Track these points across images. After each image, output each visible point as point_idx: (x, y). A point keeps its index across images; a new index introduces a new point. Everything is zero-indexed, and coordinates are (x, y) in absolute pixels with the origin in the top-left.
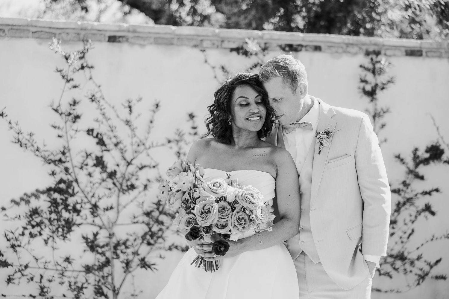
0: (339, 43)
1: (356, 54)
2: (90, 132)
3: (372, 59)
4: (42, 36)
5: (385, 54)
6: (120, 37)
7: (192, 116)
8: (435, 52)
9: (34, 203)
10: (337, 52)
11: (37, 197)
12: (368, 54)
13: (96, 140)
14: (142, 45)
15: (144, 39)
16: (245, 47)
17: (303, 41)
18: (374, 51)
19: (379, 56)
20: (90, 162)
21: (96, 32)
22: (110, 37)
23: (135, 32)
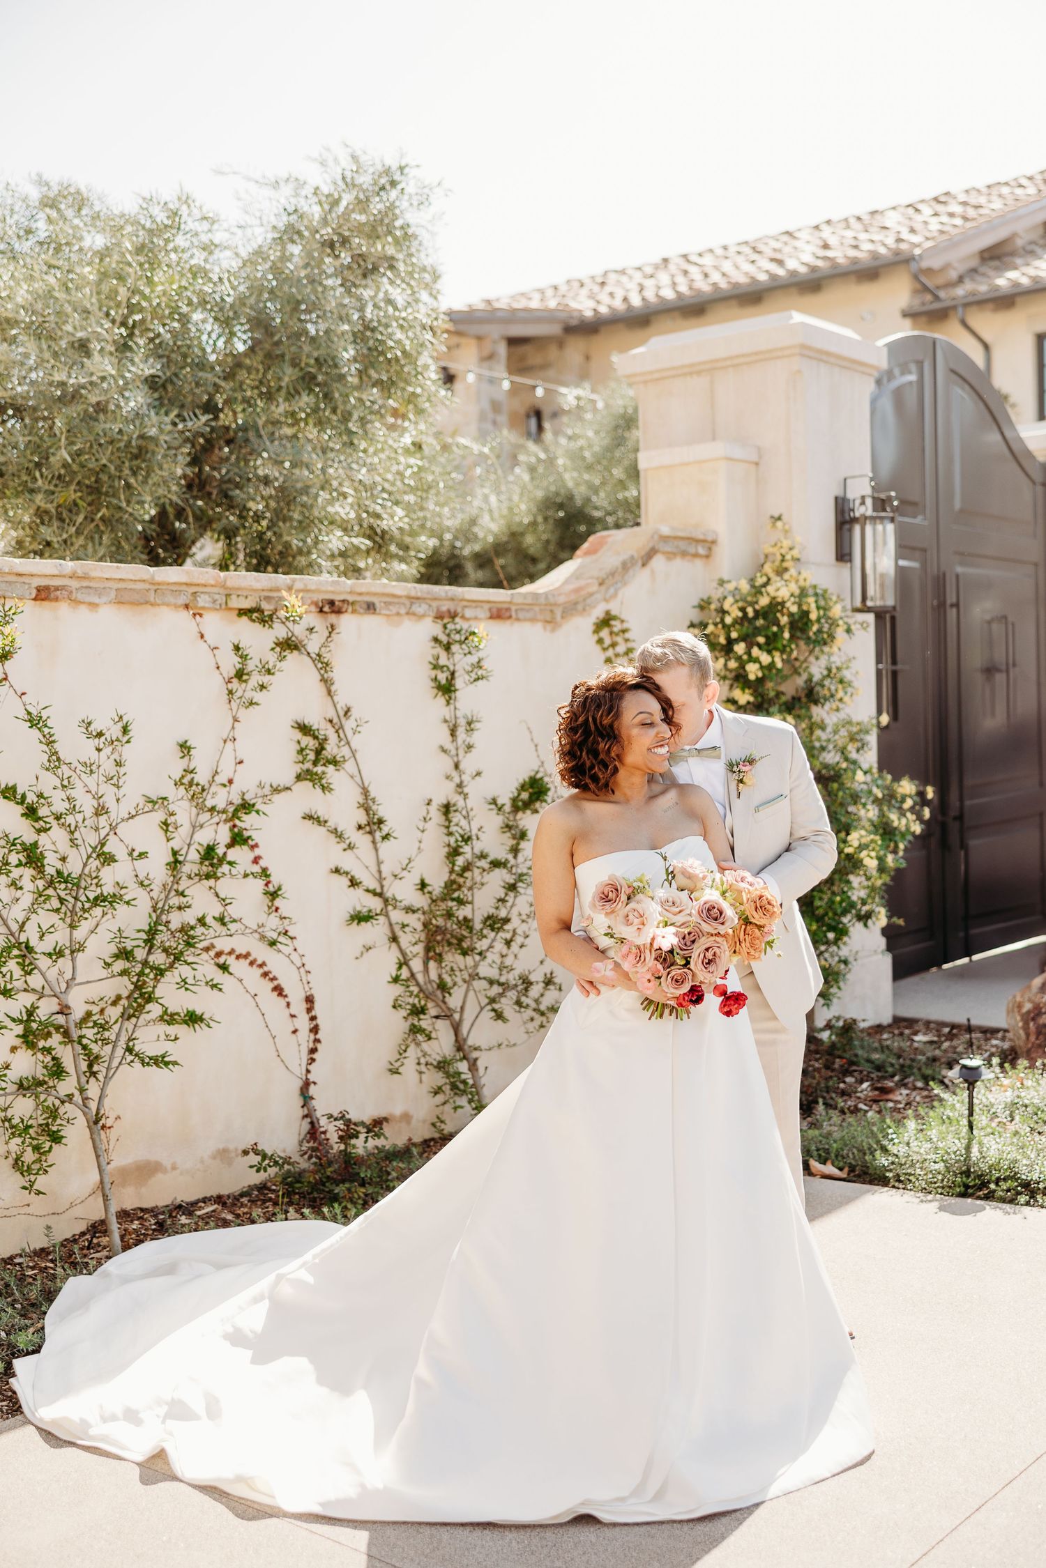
0: (400, 597)
1: (423, 616)
2: (8, 792)
3: (445, 627)
5: (463, 617)
6: (57, 589)
7: (185, 748)
8: (528, 611)
10: (398, 614)
12: (439, 617)
13: (20, 809)
14: (93, 606)
15: (99, 592)
16: (265, 606)
17: (351, 593)
18: (449, 611)
19: (457, 620)
20: (14, 859)
21: (14, 578)
22: (39, 590)
23: (85, 577)
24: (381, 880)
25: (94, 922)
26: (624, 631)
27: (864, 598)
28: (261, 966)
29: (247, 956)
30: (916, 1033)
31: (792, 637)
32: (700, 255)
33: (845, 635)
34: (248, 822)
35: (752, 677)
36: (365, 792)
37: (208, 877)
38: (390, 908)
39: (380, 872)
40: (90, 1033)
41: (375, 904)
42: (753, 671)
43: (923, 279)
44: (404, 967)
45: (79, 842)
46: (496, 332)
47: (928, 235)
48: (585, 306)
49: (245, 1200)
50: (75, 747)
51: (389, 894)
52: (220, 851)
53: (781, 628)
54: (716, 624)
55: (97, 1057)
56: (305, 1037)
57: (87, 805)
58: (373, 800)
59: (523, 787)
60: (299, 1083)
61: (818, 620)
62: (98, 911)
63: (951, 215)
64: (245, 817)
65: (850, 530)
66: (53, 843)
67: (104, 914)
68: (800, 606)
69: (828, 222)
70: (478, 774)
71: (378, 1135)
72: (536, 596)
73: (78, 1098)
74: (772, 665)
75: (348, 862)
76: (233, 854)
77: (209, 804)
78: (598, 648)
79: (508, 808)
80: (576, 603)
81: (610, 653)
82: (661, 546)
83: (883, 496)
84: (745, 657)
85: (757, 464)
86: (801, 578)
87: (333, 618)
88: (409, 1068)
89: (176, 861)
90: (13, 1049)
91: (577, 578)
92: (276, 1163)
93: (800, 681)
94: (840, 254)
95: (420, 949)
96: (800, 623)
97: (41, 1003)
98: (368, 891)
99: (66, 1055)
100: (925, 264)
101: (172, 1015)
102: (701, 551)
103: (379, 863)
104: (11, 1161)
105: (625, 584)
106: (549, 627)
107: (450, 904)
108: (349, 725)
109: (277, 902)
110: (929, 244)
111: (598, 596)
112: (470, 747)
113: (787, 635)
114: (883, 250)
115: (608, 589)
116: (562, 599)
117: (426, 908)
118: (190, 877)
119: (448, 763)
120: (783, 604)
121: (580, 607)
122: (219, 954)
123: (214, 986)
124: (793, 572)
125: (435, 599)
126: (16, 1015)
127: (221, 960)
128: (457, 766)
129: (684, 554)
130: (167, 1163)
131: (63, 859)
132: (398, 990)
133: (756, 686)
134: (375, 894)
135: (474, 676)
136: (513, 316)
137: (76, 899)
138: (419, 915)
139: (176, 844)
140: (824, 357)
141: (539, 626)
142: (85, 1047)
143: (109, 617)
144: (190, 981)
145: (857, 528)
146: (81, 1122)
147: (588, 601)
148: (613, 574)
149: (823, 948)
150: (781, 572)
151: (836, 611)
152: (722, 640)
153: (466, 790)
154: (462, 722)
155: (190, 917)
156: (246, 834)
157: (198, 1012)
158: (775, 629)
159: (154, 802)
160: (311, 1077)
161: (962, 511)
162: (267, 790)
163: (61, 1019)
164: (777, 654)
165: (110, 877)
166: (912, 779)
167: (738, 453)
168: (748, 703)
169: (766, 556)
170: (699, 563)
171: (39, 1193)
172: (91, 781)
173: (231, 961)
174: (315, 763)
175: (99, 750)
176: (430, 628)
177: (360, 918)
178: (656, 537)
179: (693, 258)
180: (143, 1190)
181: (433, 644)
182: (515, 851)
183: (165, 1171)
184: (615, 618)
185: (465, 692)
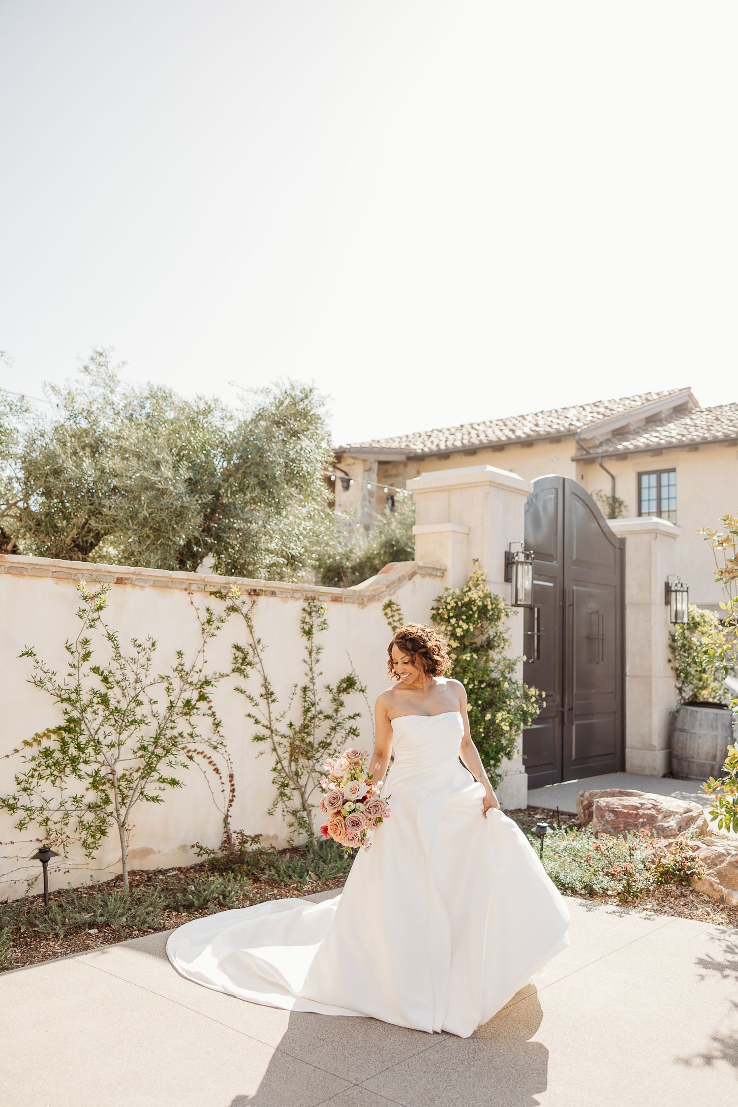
0: (288, 590)
1: (298, 599)
2: (96, 670)
3: (309, 604)
4: (61, 576)
5: (318, 600)
6: (126, 579)
7: (180, 654)
8: (351, 598)
9: (46, 743)
10: (286, 597)
11: (49, 737)
12: (307, 599)
13: (101, 678)
14: (142, 587)
15: (146, 581)
16: (223, 591)
17: (264, 586)
18: (311, 597)
19: (315, 601)
20: (95, 700)
21: (106, 574)
22: (118, 579)
23: (140, 574)
24: (270, 721)
25: (131, 731)
26: (398, 610)
27: (516, 600)
28: (208, 758)
29: (202, 753)
30: (536, 814)
31: (479, 617)
32: (478, 425)
33: (506, 617)
34: (207, 689)
35: (458, 635)
36: (265, 679)
37: (186, 714)
38: (274, 735)
39: (270, 717)
40: (123, 784)
41: (267, 733)
42: (459, 632)
43: (581, 443)
44: (279, 764)
45: (127, 694)
46: (372, 458)
47: (585, 422)
48: (418, 447)
49: (192, 870)
50: (129, 650)
51: (274, 728)
52: (193, 703)
53: (474, 613)
54: (443, 609)
55: (127, 796)
56: (228, 794)
57: (132, 678)
58: (269, 683)
59: (342, 681)
60: (223, 816)
61: (493, 609)
62: (133, 727)
63: (598, 413)
64: (206, 688)
65: (512, 567)
66: (114, 695)
67: (136, 729)
68: (483, 602)
69: (542, 412)
70: (321, 674)
71: (256, 842)
72: (354, 591)
73: (115, 814)
74: (468, 630)
75: (254, 712)
76: (199, 705)
77: (189, 681)
78: (385, 617)
79: (335, 690)
80: (375, 596)
81: (391, 620)
82: (419, 571)
83: (528, 553)
84: (456, 625)
85: (468, 534)
86: (485, 589)
87: (255, 598)
88: (278, 812)
89: (172, 706)
90: (87, 789)
91: (377, 584)
92: (207, 852)
93: (484, 638)
94: (541, 430)
95: (287, 755)
96: (483, 610)
97: (103, 769)
98: (263, 726)
99: (112, 794)
100: (582, 436)
101: (164, 779)
102: (439, 574)
103: (270, 713)
104: (81, 842)
105: (400, 588)
106: (361, 606)
107: (303, 735)
108: (259, 647)
109: (219, 728)
110: (586, 427)
111: (386, 593)
112: (318, 661)
113: (476, 616)
114: (562, 429)
115: (391, 590)
116: (368, 594)
117: (291, 736)
118: (177, 714)
119: (307, 668)
120: (474, 601)
121: (376, 598)
122: (189, 751)
123: (185, 766)
124: (481, 586)
125: (305, 591)
126: (90, 773)
127: (190, 754)
128: (311, 670)
129: (430, 575)
130: (156, 849)
131: (119, 702)
132: (275, 774)
133: (460, 639)
134: (267, 727)
135: (321, 628)
136: (382, 450)
137: (123, 721)
138: (287, 739)
139: (172, 698)
140: (501, 487)
141: (356, 605)
142: (120, 790)
143: (149, 593)
144: (173, 763)
145: (514, 567)
146: (116, 826)
147: (381, 595)
148: (394, 583)
149: (489, 768)
150: (476, 585)
151: (502, 605)
152: (446, 617)
153: (314, 681)
154: (315, 649)
155: (175, 733)
156: (206, 695)
157: (177, 780)
158: (471, 612)
159: (163, 678)
160: (229, 814)
161: (576, 559)
162: (218, 676)
163: (110, 776)
164: (471, 625)
165: (139, 712)
166: (536, 688)
167: (458, 529)
168: (457, 647)
169: (471, 578)
170: (438, 579)
171: (93, 858)
172: (134, 667)
173: (194, 755)
174: (242, 664)
175: (139, 653)
176: (302, 604)
177: (258, 738)
178: (416, 567)
179: (475, 426)
180: (143, 862)
181: (302, 612)
182: (337, 711)
183: (155, 853)
184: (393, 604)
185: (317, 635)
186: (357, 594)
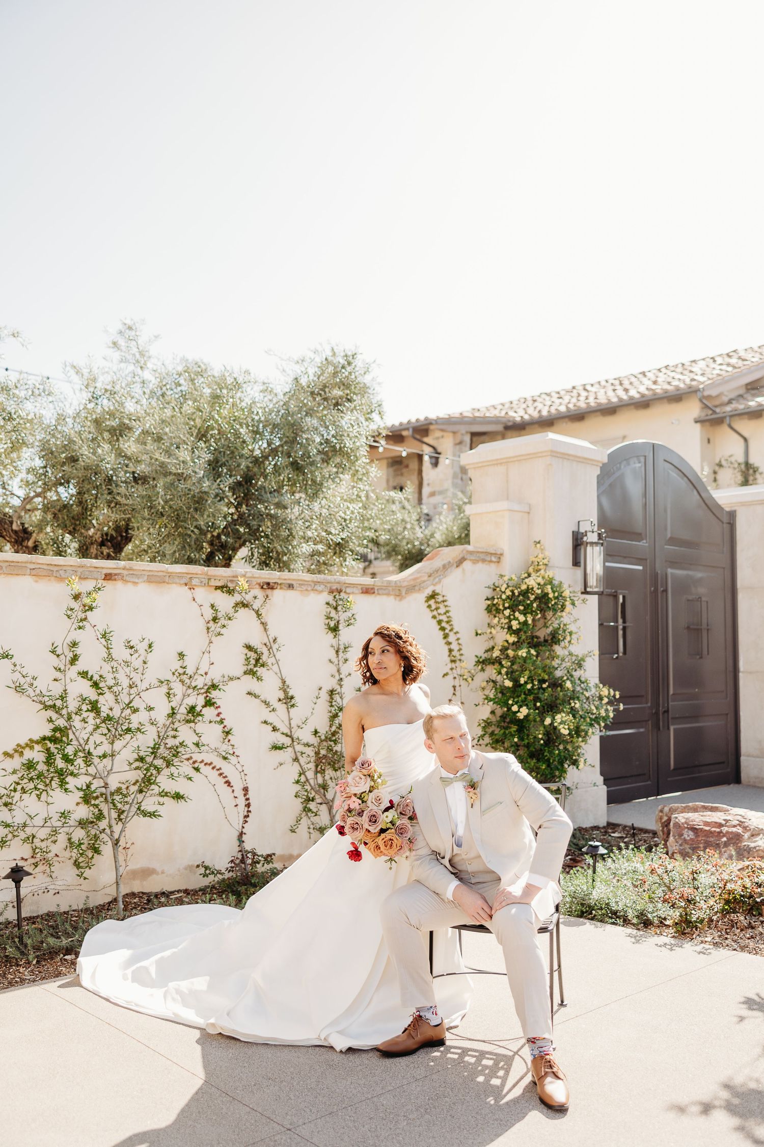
0: (308, 581)
1: (322, 591)
2: (84, 674)
3: (335, 597)
4: (40, 574)
5: (345, 592)
6: (116, 575)
7: (181, 655)
8: (385, 590)
9: (28, 754)
10: (307, 590)
11: (32, 748)
12: (331, 592)
13: (90, 683)
14: (135, 583)
15: (138, 576)
16: (230, 585)
17: (279, 579)
18: (337, 589)
19: (341, 594)
20: (84, 707)
21: (93, 569)
22: (106, 575)
23: (131, 569)
24: (290, 728)
25: (125, 742)
26: (444, 601)
27: (586, 586)
28: (218, 770)
29: (211, 764)
31: (539, 607)
32: (592, 385)
33: (572, 606)
34: (214, 694)
35: (514, 628)
36: (284, 682)
37: (188, 721)
38: (295, 743)
39: (290, 724)
40: (117, 798)
41: (287, 741)
42: (515, 625)
43: (705, 401)
44: (303, 776)
45: (120, 701)
46: (463, 429)
47: (710, 376)
48: (517, 416)
49: (200, 893)
50: (120, 652)
51: (295, 736)
52: (198, 709)
53: (532, 602)
54: (498, 598)
55: (123, 811)
56: (242, 809)
57: (125, 683)
58: (288, 686)
60: (237, 834)
61: (555, 598)
62: (128, 737)
63: (728, 365)
64: (213, 692)
65: (580, 550)
66: (106, 702)
67: (132, 738)
68: (543, 590)
69: (666, 367)
70: (349, 675)
71: (268, 863)
72: (389, 582)
73: (108, 831)
74: (525, 623)
75: (271, 718)
76: (206, 711)
77: (193, 684)
78: (428, 610)
80: (415, 586)
81: (435, 613)
82: (468, 556)
83: (599, 532)
84: (512, 617)
85: (529, 513)
86: (547, 575)
87: (269, 592)
88: (302, 829)
89: (174, 713)
90: (78, 804)
91: (418, 573)
92: (213, 873)
93: (548, 631)
94: (658, 389)
95: (312, 766)
96: (543, 599)
97: (95, 781)
98: (283, 734)
99: (104, 808)
100: (706, 393)
101: (166, 793)
102: (493, 559)
103: (290, 720)
104: (72, 861)
105: (446, 576)
106: (398, 598)
107: (330, 743)
108: (275, 647)
109: (230, 737)
110: (710, 382)
111: (427, 583)
112: (346, 660)
113: (535, 605)
114: (682, 385)
115: (435, 578)
116: (405, 584)
117: (316, 745)
118: (179, 721)
119: (333, 669)
121: (417, 588)
122: (194, 762)
123: (190, 779)
124: (542, 572)
125: (328, 583)
126: (80, 787)
127: (196, 765)
128: (338, 671)
129: (484, 561)
130: (159, 870)
131: (111, 709)
132: (298, 787)
133: (517, 632)
134: (287, 736)
135: (348, 623)
136: (474, 421)
137: (116, 729)
138: (311, 748)
139: (174, 704)
140: (566, 457)
141: (392, 598)
142: (114, 805)
143: (144, 590)
144: (176, 775)
146: (110, 843)
147: (422, 585)
148: (437, 571)
150: (537, 571)
151: (567, 593)
152: (501, 607)
153: (342, 683)
154: (342, 647)
155: (176, 742)
156: (214, 701)
157: (182, 794)
158: (529, 602)
159: (162, 682)
160: (244, 831)
161: (672, 538)
162: (226, 679)
163: (103, 790)
164: (529, 616)
165: (135, 720)
166: (610, 687)
167: (516, 507)
168: (514, 642)
170: (493, 565)
171: (85, 878)
172: (127, 670)
173: (201, 766)
174: (255, 666)
175: (131, 655)
176: (326, 597)
177: (276, 747)
178: (464, 552)
179: (588, 387)
180: (145, 883)
181: (327, 606)
183: (157, 874)
184: (438, 594)
185: (344, 631)
186: (393, 584)
